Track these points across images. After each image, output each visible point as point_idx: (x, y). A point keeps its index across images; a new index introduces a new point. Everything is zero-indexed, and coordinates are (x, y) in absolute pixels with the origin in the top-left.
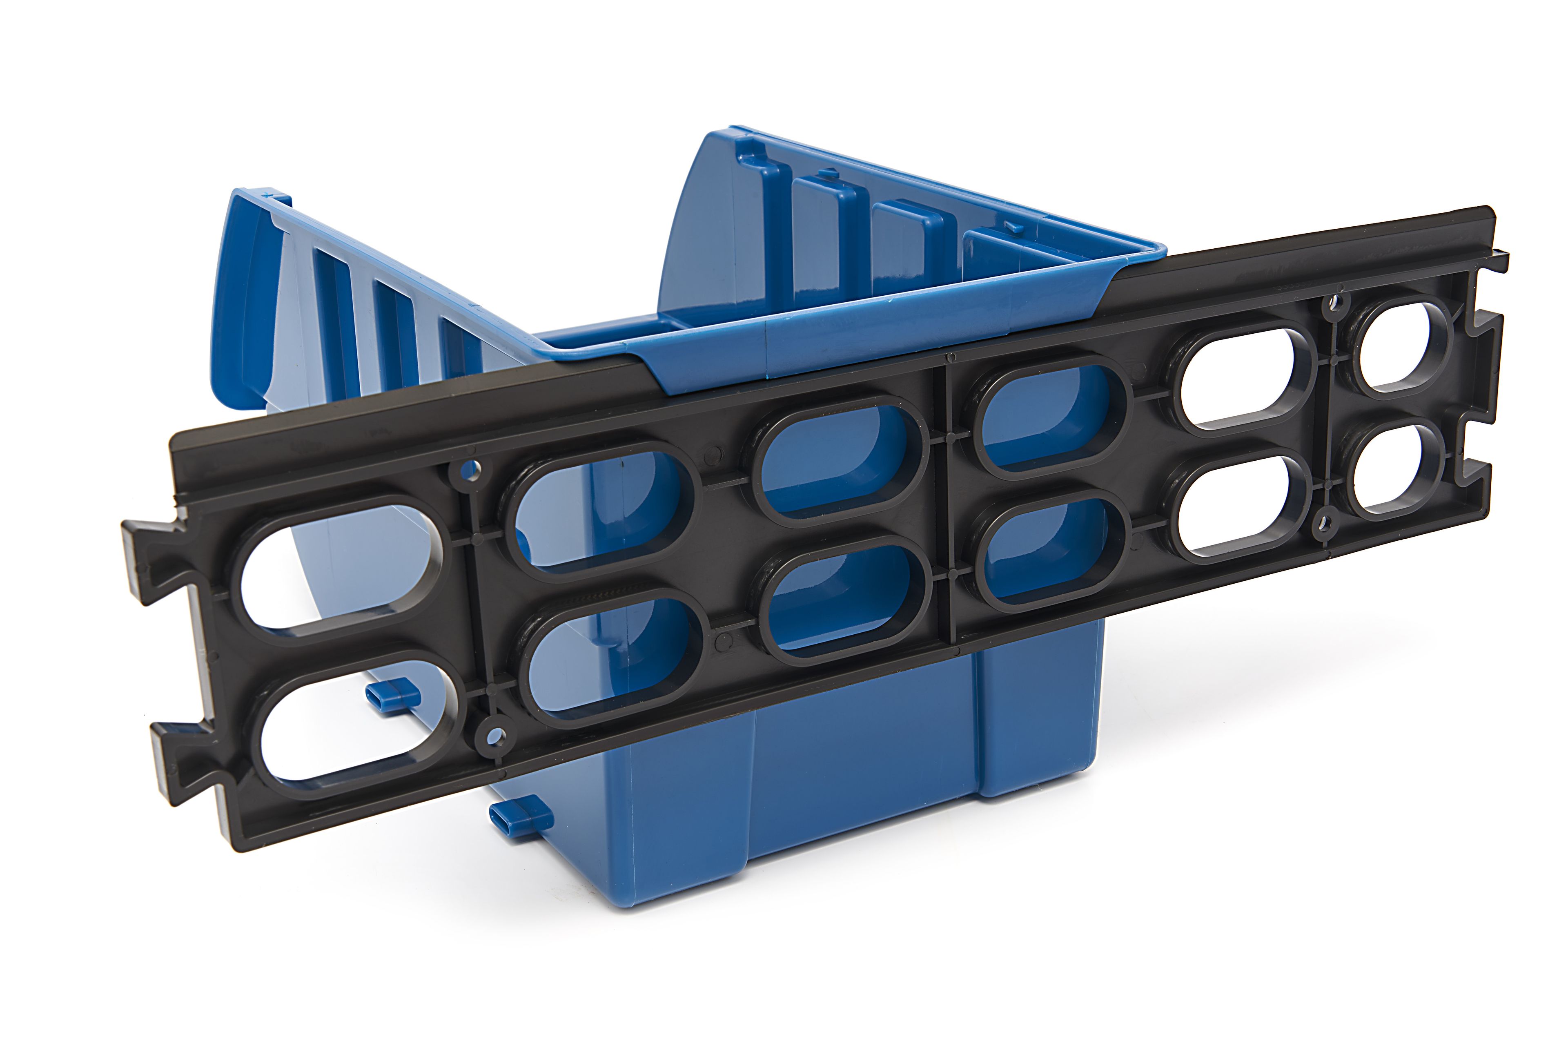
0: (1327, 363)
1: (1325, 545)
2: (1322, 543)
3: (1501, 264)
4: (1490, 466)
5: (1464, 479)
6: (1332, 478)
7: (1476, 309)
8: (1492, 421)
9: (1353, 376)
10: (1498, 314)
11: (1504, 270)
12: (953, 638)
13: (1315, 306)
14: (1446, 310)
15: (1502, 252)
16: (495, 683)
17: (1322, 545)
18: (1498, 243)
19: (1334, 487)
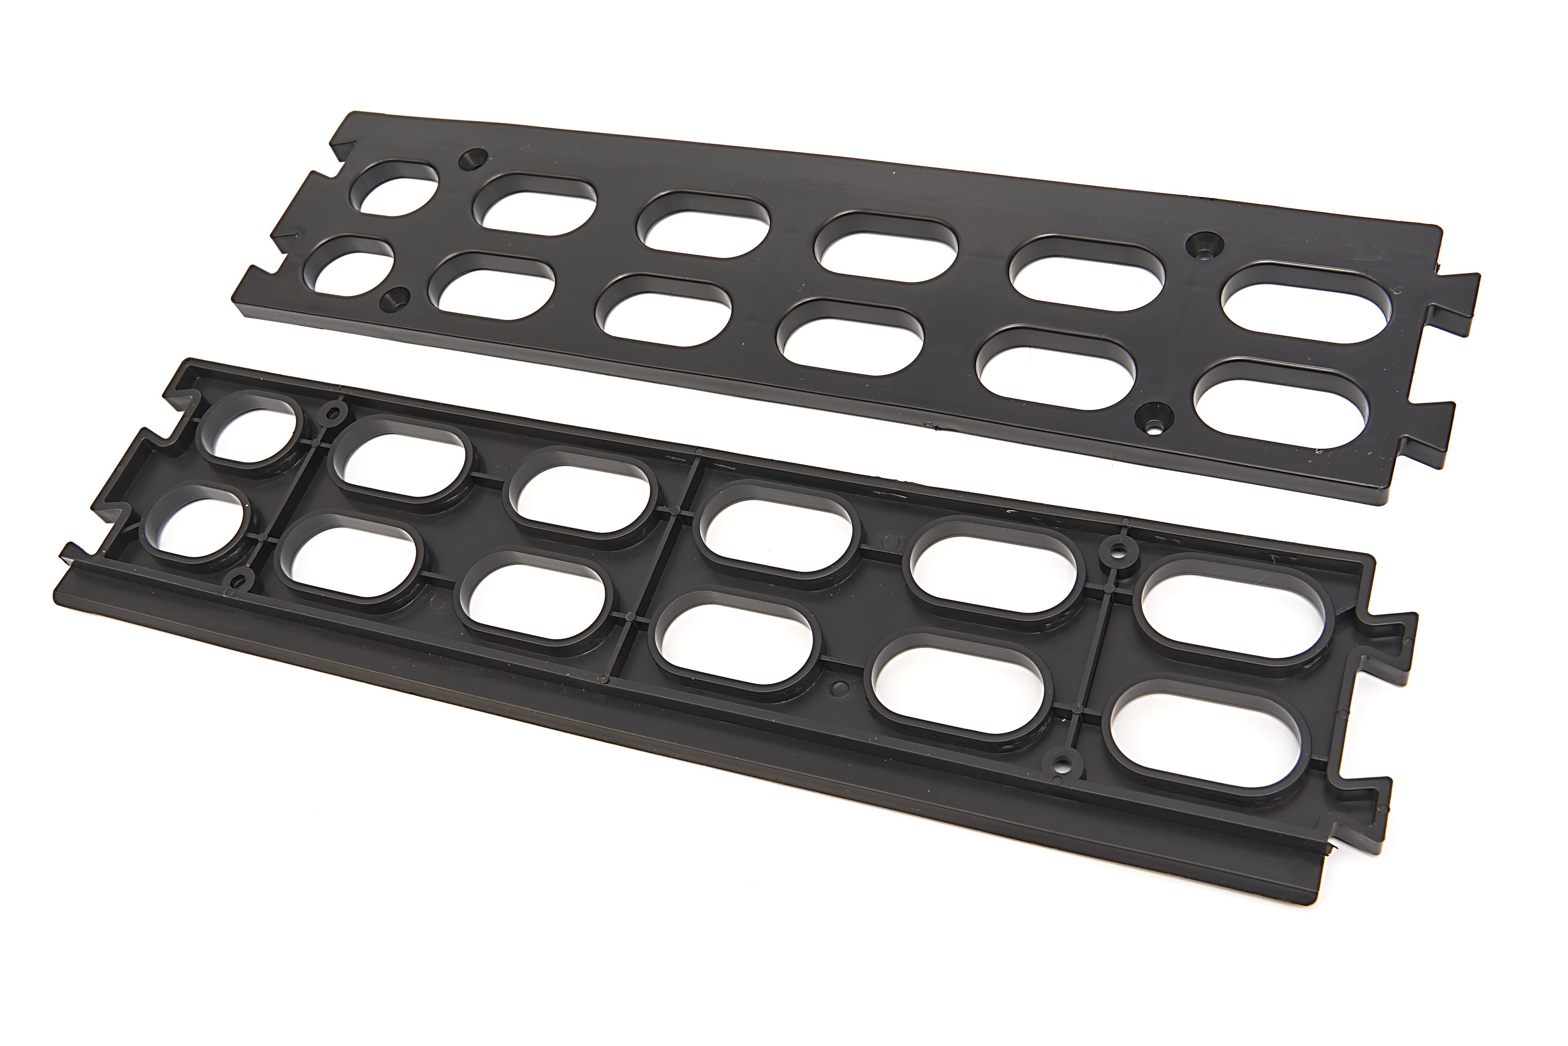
0: (270, 538)
1: (341, 398)
2: (343, 400)
3: (70, 550)
4: (164, 396)
5: (192, 397)
6: (310, 446)
7: (111, 525)
8: (144, 430)
9: (252, 518)
10: (94, 512)
11: (70, 544)
12: (696, 463)
13: (258, 588)
14: (141, 536)
15: (64, 560)
16: (1104, 592)
17: (344, 398)
18: (62, 568)
19: (310, 439)
